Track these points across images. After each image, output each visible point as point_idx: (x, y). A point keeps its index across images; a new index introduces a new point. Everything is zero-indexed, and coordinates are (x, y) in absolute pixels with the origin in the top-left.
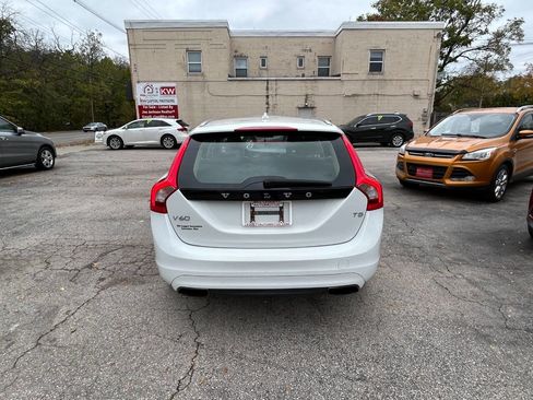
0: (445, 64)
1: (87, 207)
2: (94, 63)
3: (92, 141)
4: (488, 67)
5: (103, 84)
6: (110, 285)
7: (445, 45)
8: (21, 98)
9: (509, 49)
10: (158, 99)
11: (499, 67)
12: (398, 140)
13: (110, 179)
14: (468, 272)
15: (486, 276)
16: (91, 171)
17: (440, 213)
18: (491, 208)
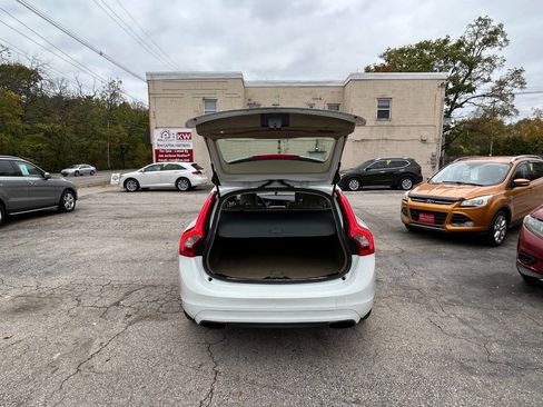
0: (452, 110)
1: (109, 248)
2: (113, 108)
3: (107, 183)
4: (494, 112)
5: (120, 127)
6: (137, 320)
7: (449, 92)
8: (42, 141)
9: (513, 96)
10: (174, 144)
11: (505, 113)
12: (407, 183)
13: (128, 221)
14: (461, 312)
15: (477, 316)
16: (110, 213)
17: (441, 257)
18: (491, 252)
